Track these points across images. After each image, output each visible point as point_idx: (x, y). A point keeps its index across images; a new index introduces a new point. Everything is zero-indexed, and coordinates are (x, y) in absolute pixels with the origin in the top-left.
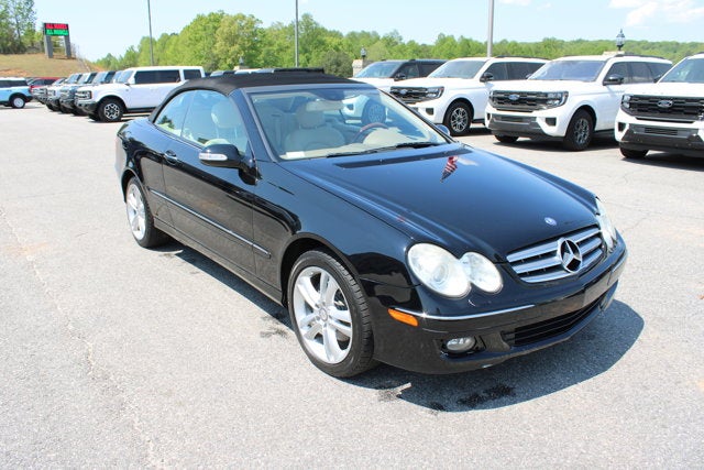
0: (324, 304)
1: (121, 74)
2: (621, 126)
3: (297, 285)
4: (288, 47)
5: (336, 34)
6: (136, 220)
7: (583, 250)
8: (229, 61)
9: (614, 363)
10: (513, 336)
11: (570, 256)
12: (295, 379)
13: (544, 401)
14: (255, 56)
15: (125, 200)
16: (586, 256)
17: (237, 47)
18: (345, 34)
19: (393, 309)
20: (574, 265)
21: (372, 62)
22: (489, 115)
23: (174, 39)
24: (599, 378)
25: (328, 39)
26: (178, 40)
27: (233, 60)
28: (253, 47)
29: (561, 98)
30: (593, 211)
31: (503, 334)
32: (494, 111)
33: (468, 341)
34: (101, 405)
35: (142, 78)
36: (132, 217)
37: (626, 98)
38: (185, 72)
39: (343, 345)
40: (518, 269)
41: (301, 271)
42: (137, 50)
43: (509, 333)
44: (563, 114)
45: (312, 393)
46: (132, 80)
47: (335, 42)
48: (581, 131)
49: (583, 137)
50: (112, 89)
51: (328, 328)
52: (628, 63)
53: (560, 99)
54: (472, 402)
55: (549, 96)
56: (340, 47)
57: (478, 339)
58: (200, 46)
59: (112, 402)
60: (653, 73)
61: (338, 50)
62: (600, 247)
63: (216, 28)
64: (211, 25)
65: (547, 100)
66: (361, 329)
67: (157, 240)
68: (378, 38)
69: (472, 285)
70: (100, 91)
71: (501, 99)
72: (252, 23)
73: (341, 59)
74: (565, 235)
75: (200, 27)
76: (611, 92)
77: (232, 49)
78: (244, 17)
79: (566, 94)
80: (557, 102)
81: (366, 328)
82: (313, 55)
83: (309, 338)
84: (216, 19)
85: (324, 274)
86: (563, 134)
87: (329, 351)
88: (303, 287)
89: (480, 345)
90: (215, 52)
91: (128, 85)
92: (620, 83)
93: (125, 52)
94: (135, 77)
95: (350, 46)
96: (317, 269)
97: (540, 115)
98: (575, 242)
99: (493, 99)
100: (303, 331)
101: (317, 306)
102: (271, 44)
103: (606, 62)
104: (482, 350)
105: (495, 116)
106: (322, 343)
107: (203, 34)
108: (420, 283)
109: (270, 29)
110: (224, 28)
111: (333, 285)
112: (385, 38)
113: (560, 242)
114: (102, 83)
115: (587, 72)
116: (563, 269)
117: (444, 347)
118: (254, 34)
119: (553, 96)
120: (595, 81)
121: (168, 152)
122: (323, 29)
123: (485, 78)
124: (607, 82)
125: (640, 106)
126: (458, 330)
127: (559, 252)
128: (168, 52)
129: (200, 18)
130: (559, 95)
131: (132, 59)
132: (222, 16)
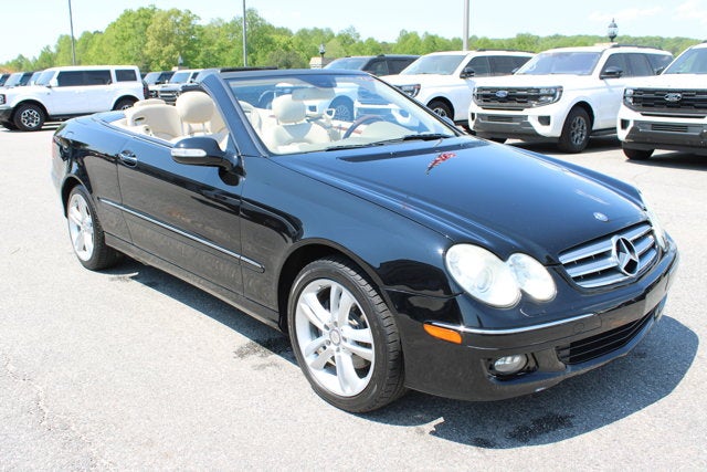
0: (336, 323)
1: (40, 76)
2: (624, 124)
3: (300, 304)
4: (230, 47)
5: (284, 32)
6: (80, 238)
7: (639, 249)
8: (163, 63)
9: (677, 383)
10: (567, 352)
11: (627, 257)
12: (304, 418)
13: (607, 430)
14: (193, 58)
15: (66, 215)
16: (642, 256)
17: (171, 47)
18: (295, 31)
19: (430, 324)
20: (631, 266)
21: (333, 59)
22: (473, 115)
23: (98, 39)
24: (664, 401)
25: (276, 38)
26: (102, 39)
27: (167, 62)
28: (189, 47)
29: (554, 94)
30: (639, 205)
31: (559, 350)
32: (479, 110)
33: (517, 359)
34: (64, 462)
35: (66, 79)
36: (75, 234)
37: (628, 92)
38: (117, 72)
39: (362, 372)
40: (573, 272)
41: (304, 287)
42: (53, 50)
43: (562, 349)
44: (558, 111)
45: (329, 434)
46: (54, 82)
47: (284, 40)
48: (577, 131)
49: (580, 137)
50: (30, 92)
51: (342, 353)
52: (625, 54)
53: (554, 96)
54: (523, 436)
55: (542, 92)
56: (290, 46)
57: (530, 357)
58: (128, 46)
59: (77, 457)
60: (653, 65)
61: (287, 49)
62: (653, 246)
63: (146, 26)
64: (141, 21)
65: (538, 97)
66: (385, 349)
67: (109, 260)
68: (332, 36)
69: (522, 291)
70: (15, 95)
71: (486, 97)
72: (189, 20)
73: (292, 60)
74: (619, 232)
75: (127, 24)
76: (608, 86)
77: (166, 49)
78: (179, 13)
79: (560, 89)
80: (550, 98)
81: (392, 347)
82: (259, 56)
83: (317, 368)
84: (146, 15)
85: (335, 287)
86: (558, 134)
87: (345, 381)
88: (308, 305)
89: (532, 364)
90: (147, 52)
91: (50, 87)
92: (618, 77)
93: (40, 53)
94: (59, 78)
95: (301, 44)
96: (325, 283)
97: (532, 114)
98: (629, 240)
99: (478, 97)
100: (309, 360)
101: (326, 327)
102: (210, 43)
103: (601, 53)
104: (534, 370)
105: (480, 115)
106: (335, 374)
107: (131, 31)
108: (462, 291)
109: (209, 26)
110: (156, 25)
111: (348, 300)
112: (340, 36)
113: (614, 240)
114: (17, 85)
115: (582, 65)
116: (620, 272)
117: (491, 368)
118: (191, 32)
119: (546, 92)
120: (591, 74)
121: (124, 152)
122: (270, 26)
123: (466, 74)
124: (605, 75)
125: (644, 100)
126: (507, 346)
127: (614, 252)
128: (91, 53)
129: (128, 14)
130: (553, 91)
131: (48, 60)
132: (153, 11)
